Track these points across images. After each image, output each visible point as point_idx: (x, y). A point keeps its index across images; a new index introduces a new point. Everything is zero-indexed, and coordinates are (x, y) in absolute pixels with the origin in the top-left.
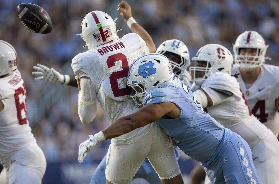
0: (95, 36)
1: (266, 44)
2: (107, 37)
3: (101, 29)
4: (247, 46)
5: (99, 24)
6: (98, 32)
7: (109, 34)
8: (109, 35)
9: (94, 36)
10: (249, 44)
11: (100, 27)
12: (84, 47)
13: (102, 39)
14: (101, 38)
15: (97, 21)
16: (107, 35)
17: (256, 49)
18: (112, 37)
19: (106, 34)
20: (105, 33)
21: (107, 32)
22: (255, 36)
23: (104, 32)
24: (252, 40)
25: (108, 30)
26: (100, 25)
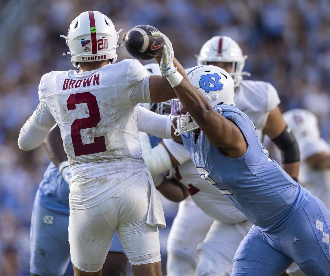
0: (83, 43)
1: (244, 54)
2: (99, 49)
3: (94, 35)
4: (219, 59)
5: (93, 28)
6: (89, 38)
7: (103, 45)
8: (103, 47)
9: (82, 41)
10: (221, 56)
11: (93, 32)
12: (64, 54)
13: (91, 50)
14: (91, 47)
15: (92, 23)
16: (101, 46)
17: (231, 63)
18: (107, 51)
19: (99, 44)
20: (98, 42)
21: (100, 42)
22: (229, 45)
23: (97, 40)
24: (226, 50)
25: (103, 39)
26: (95, 29)
